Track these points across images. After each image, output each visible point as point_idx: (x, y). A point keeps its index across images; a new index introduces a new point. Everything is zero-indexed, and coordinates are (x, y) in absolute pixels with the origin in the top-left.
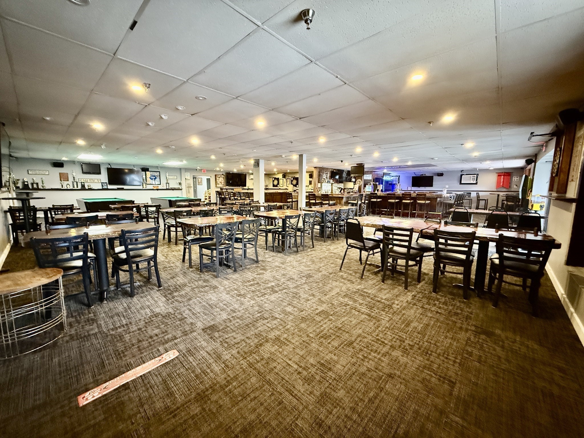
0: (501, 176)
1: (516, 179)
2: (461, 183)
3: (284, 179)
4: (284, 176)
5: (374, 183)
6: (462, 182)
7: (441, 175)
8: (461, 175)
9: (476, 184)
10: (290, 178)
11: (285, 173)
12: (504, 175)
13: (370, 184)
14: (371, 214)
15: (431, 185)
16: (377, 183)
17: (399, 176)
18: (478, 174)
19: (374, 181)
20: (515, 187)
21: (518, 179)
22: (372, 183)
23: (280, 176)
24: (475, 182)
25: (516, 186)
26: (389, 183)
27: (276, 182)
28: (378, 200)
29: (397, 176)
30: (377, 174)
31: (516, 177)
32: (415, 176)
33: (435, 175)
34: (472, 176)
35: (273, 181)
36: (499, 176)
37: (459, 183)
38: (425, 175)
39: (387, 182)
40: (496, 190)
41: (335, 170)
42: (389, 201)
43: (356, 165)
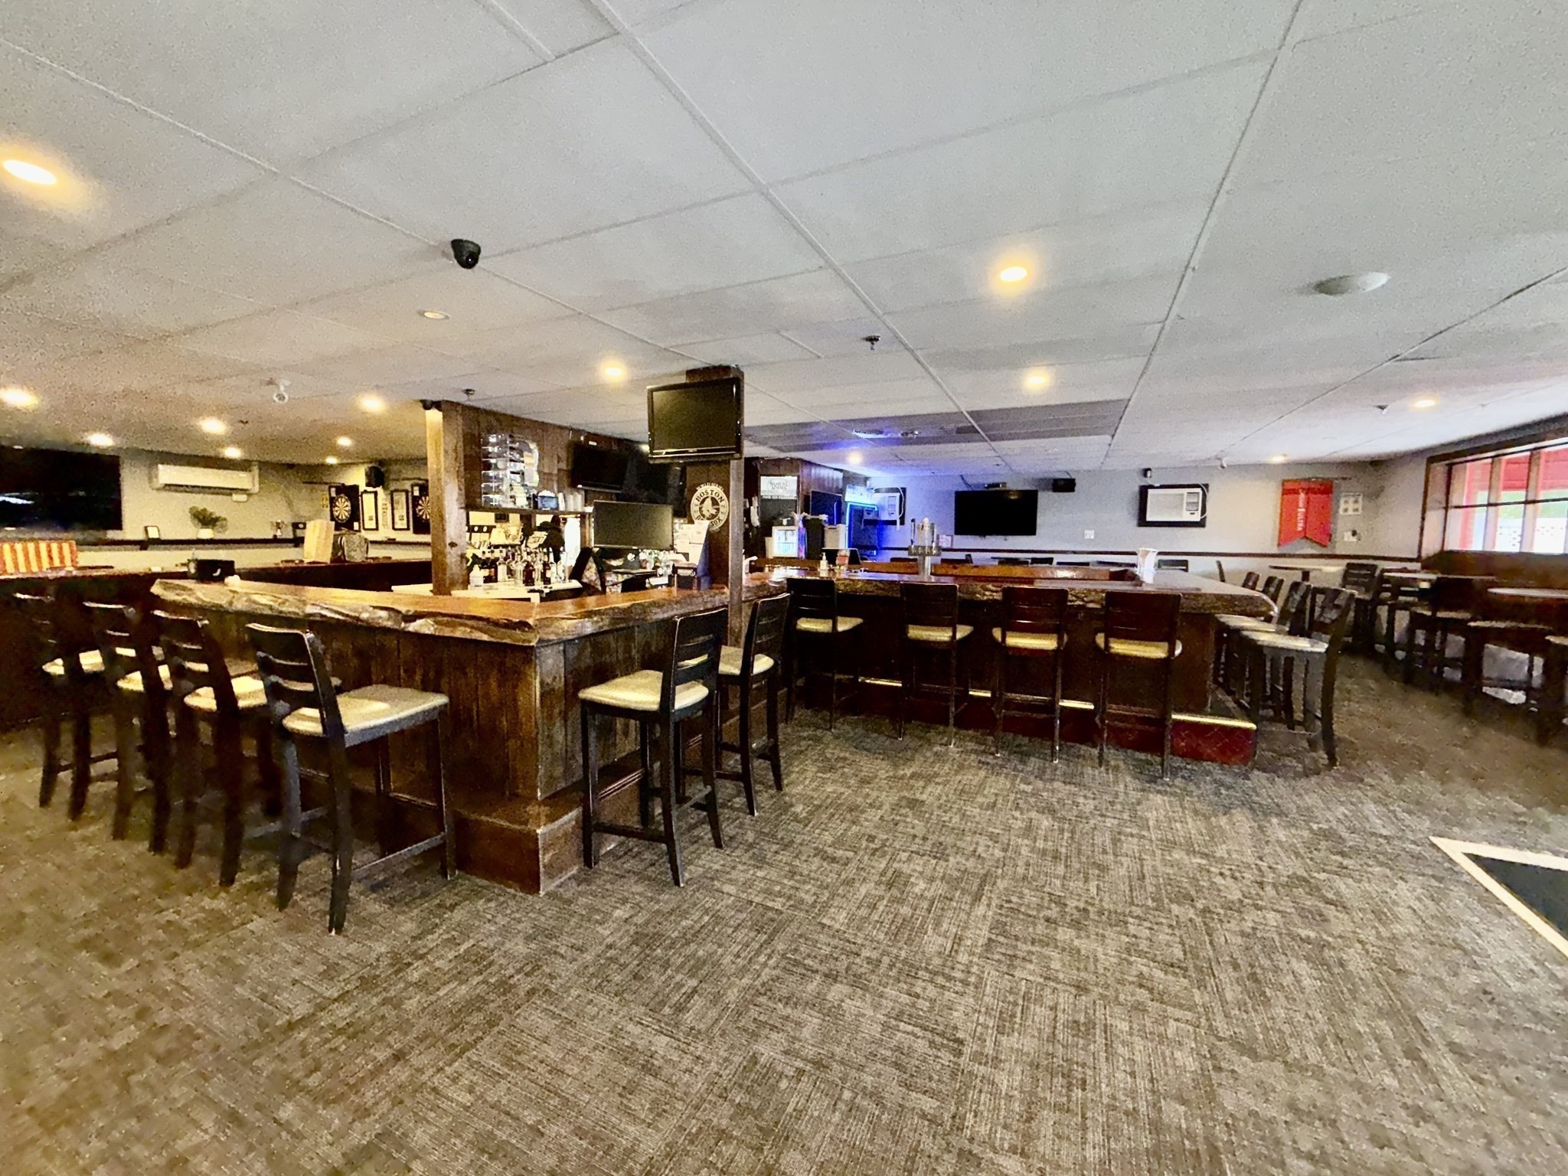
0: (1295, 492)
1: (1351, 506)
2: (1143, 522)
3: (379, 490)
4: (377, 477)
5: (809, 517)
6: (1149, 518)
7: (1065, 485)
8: (1143, 491)
9: (1201, 524)
10: (407, 485)
11: (382, 462)
12: (1308, 491)
13: (791, 523)
14: (799, 713)
15: (1030, 529)
16: (824, 517)
17: (904, 490)
18: (1207, 486)
19: (806, 509)
20: (1348, 537)
21: (1359, 506)
22: (798, 517)
23: (357, 477)
24: (1197, 518)
25: (1354, 533)
26: (866, 517)
27: (343, 508)
28: (845, 625)
29: (896, 490)
30: (820, 481)
31: (1352, 500)
32: (965, 489)
33: (1045, 489)
34: (1185, 491)
35: (332, 501)
36: (1286, 492)
37: (1135, 522)
38: (1004, 484)
39: (858, 513)
40: (1275, 551)
41: (591, 436)
42: (916, 632)
43: (683, 380)
